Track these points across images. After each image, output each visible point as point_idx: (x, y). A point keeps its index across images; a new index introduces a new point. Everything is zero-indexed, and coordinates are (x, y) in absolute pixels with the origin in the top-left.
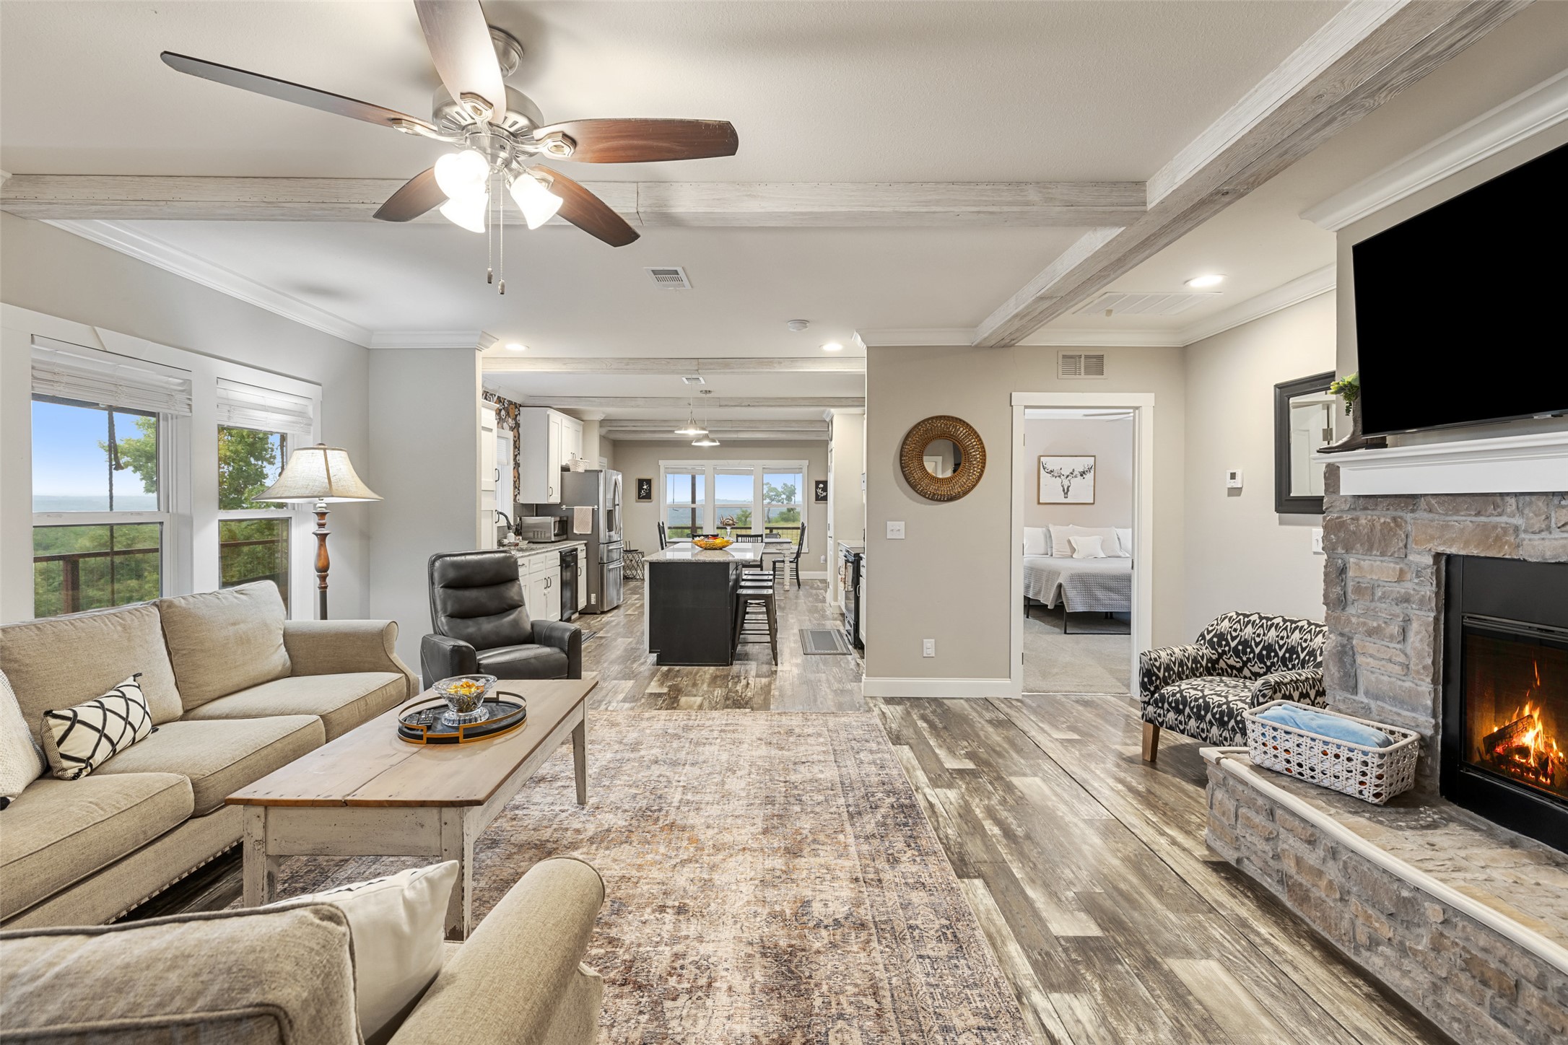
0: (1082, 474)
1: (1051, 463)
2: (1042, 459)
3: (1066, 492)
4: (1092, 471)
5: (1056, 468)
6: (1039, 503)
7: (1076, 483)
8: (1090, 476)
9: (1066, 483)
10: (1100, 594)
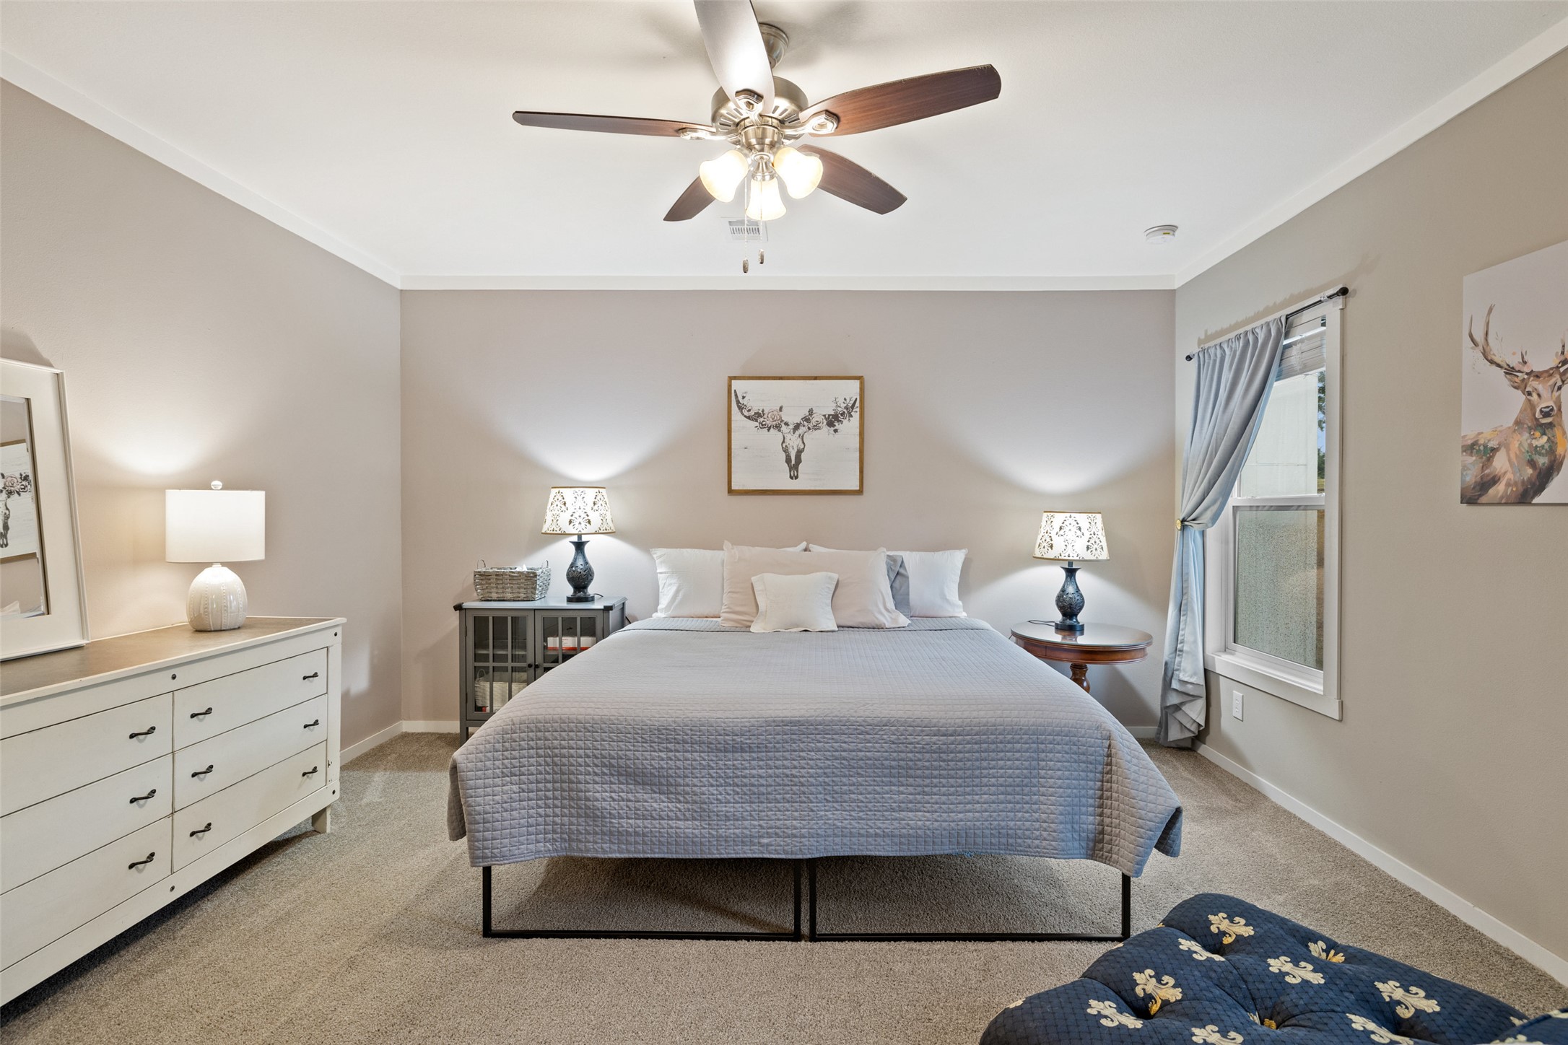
0: (833, 420)
1: (756, 394)
2: (736, 385)
3: (794, 465)
4: (856, 416)
5: (769, 406)
6: (730, 491)
7: (818, 440)
8: (850, 427)
9: (794, 442)
10: (603, 795)
